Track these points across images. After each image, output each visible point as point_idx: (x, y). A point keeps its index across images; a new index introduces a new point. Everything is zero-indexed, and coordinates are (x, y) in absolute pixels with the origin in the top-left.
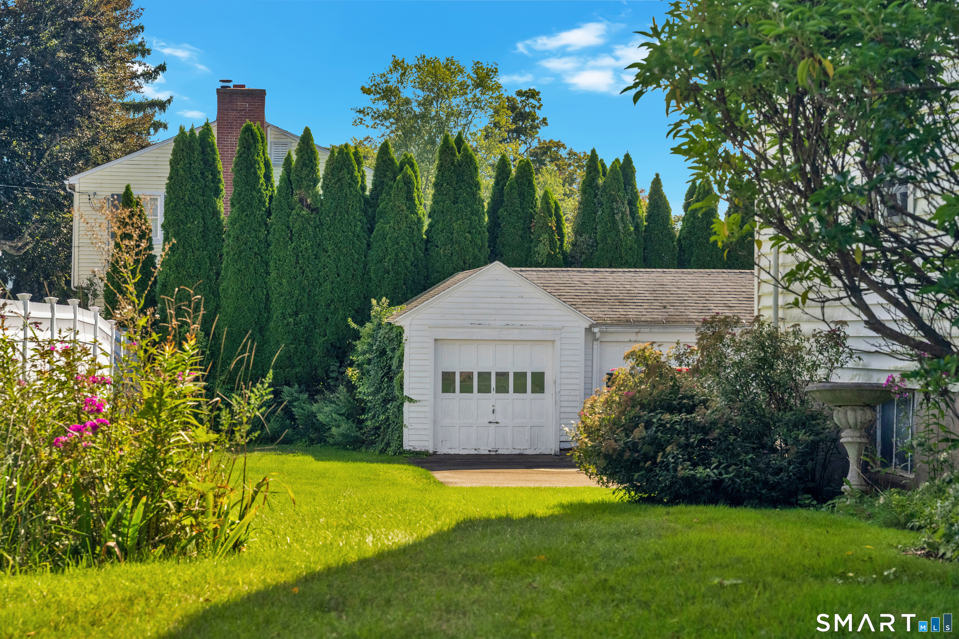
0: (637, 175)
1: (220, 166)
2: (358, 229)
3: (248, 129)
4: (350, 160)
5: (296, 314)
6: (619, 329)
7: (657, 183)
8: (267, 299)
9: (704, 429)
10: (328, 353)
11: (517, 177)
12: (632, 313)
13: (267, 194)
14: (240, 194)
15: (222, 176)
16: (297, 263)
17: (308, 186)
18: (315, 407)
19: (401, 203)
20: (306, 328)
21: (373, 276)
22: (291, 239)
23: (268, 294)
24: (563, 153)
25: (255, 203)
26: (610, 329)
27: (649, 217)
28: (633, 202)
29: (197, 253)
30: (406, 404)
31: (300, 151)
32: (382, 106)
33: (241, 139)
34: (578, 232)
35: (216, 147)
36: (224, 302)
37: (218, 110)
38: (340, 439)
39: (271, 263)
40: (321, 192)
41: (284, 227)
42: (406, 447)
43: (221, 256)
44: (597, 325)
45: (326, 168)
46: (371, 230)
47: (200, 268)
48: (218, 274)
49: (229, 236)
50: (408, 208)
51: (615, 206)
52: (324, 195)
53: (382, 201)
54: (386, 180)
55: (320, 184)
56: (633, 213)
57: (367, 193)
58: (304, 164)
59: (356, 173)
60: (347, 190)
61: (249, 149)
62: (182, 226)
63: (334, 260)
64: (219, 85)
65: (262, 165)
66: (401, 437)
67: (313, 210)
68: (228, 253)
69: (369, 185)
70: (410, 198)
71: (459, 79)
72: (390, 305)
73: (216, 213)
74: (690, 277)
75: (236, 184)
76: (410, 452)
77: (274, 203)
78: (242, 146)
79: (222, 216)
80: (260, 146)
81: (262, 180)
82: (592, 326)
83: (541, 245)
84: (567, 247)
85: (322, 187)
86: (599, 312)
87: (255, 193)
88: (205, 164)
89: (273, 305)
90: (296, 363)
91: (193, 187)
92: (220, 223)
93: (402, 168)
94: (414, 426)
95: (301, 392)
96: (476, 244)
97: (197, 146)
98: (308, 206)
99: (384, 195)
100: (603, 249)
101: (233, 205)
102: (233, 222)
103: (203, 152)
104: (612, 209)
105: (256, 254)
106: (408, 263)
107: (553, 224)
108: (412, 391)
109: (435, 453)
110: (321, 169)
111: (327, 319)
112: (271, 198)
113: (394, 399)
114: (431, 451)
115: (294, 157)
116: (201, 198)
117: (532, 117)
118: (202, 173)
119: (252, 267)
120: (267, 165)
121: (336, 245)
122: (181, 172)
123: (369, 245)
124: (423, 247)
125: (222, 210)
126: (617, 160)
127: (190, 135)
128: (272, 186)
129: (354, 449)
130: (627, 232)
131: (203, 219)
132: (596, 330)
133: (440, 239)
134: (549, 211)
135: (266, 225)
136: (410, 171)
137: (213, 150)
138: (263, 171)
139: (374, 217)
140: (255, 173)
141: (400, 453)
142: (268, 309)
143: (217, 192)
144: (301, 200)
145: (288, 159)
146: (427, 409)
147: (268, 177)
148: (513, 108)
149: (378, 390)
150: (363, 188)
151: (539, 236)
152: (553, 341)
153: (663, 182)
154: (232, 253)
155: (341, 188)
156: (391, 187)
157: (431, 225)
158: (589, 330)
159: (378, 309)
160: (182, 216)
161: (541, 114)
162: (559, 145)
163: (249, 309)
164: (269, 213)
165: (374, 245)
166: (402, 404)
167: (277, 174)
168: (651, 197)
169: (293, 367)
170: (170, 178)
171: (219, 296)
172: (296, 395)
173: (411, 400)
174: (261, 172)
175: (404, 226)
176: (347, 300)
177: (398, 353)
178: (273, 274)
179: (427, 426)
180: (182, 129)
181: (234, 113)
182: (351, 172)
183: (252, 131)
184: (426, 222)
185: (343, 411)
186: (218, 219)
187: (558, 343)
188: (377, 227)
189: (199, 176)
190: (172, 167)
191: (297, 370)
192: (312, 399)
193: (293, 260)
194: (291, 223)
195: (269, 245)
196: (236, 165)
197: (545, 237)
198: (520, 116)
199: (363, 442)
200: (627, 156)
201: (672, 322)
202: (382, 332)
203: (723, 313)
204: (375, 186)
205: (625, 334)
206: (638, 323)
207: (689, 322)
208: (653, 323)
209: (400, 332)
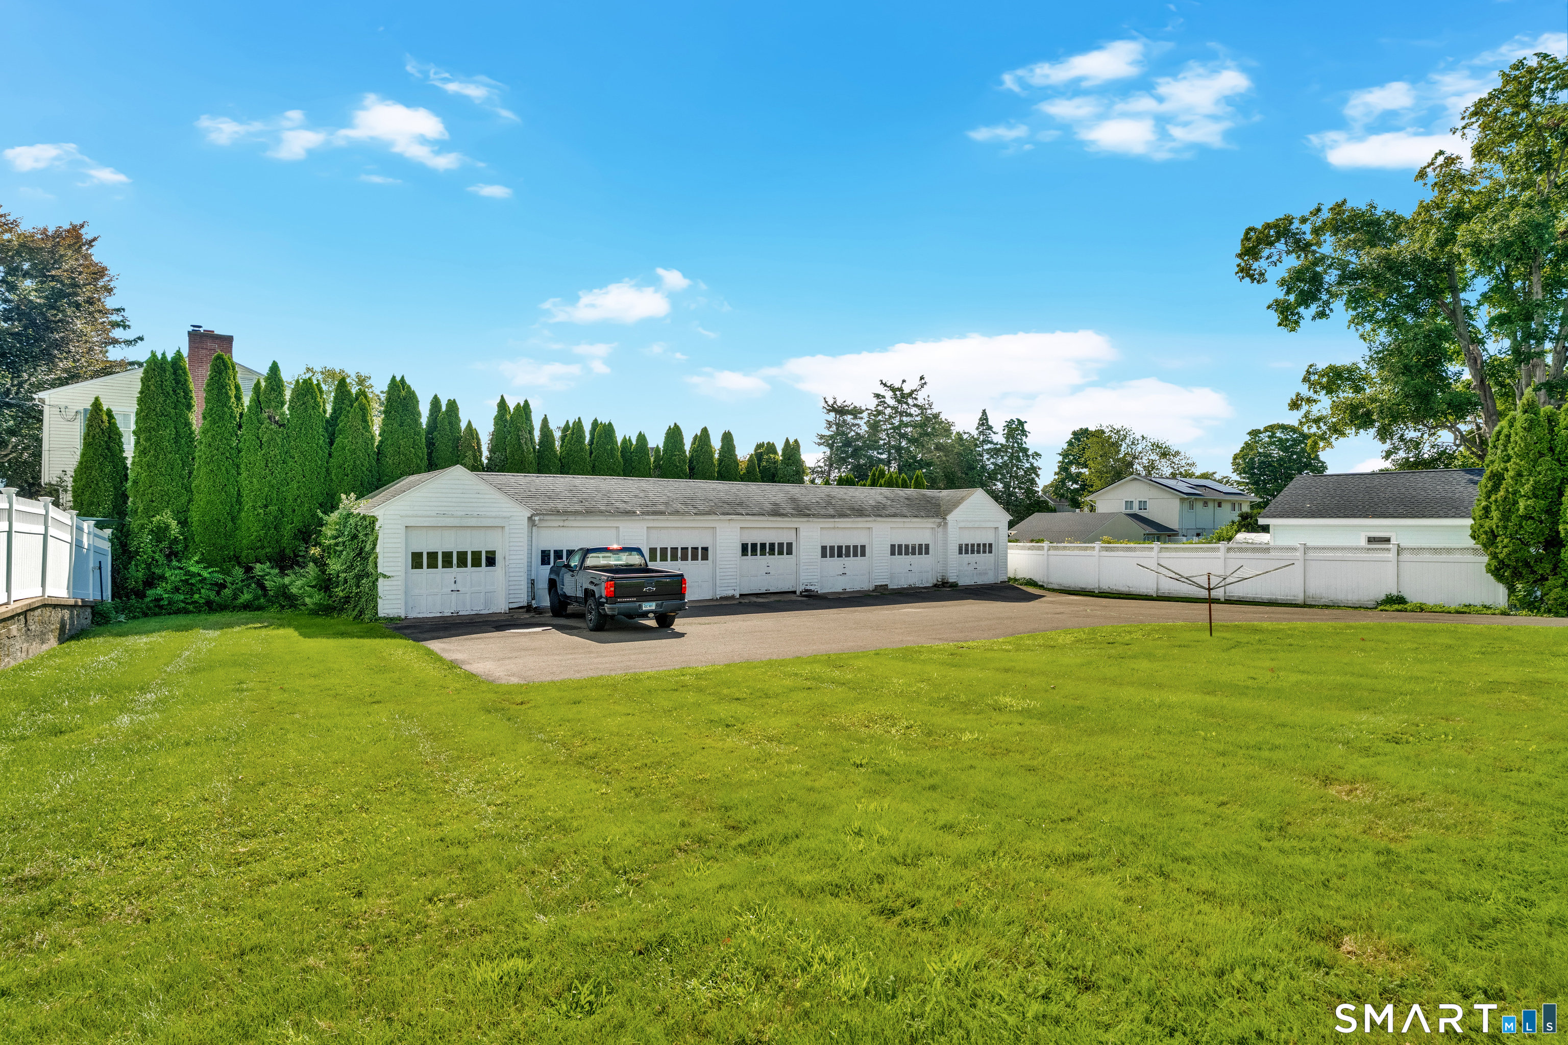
0: (533, 414)
1: (192, 386)
2: (321, 442)
3: (219, 357)
4: (313, 389)
5: (266, 506)
6: (553, 518)
7: (545, 421)
8: (239, 495)
10: (295, 537)
11: (447, 411)
12: (560, 507)
13: (237, 412)
14: (211, 410)
15: (194, 395)
16: (267, 466)
17: (277, 407)
18: (287, 580)
19: (357, 424)
20: (276, 518)
21: (334, 478)
22: (260, 447)
23: (239, 490)
25: (227, 417)
26: (546, 518)
27: (541, 443)
28: (531, 432)
29: (170, 456)
30: (381, 580)
31: (268, 379)
33: (212, 365)
34: (491, 451)
35: (187, 370)
36: (196, 497)
37: (190, 347)
38: (312, 607)
39: (242, 466)
40: (287, 412)
41: (254, 438)
42: (381, 613)
43: (193, 459)
44: (537, 514)
45: (292, 393)
46: (331, 443)
47: (172, 469)
48: (190, 473)
49: (201, 443)
50: (364, 428)
51: (520, 433)
52: (291, 415)
53: (341, 421)
54: (344, 406)
55: (286, 406)
56: (532, 439)
57: (328, 415)
58: (273, 389)
59: (319, 399)
60: (310, 411)
61: (220, 374)
62: (153, 433)
63: (301, 465)
64: (191, 329)
65: (233, 388)
66: (375, 607)
67: (280, 426)
68: (200, 457)
69: (329, 409)
70: (365, 421)
72: (357, 499)
73: (188, 424)
74: (592, 481)
75: (208, 401)
76: (385, 619)
77: (244, 418)
78: (213, 370)
79: (194, 427)
80: (230, 372)
81: (233, 400)
82: (532, 516)
83: (467, 459)
84: (485, 461)
85: (289, 409)
86: (537, 505)
87: (226, 409)
88: (177, 383)
89: (245, 499)
90: (266, 544)
91: (165, 401)
92: (192, 433)
93: (357, 399)
94: (388, 597)
95: (272, 568)
96: (418, 456)
97: (169, 367)
98: (276, 422)
99: (343, 417)
100: (512, 463)
101: (205, 418)
102: (205, 432)
103: (175, 373)
104: (518, 436)
105: (227, 458)
106: (364, 469)
107: (475, 445)
108: (386, 569)
109: (406, 618)
110: (288, 395)
111: (294, 510)
112: (241, 415)
113: (368, 575)
114: (403, 617)
115: (263, 384)
116: (173, 411)
118: (174, 391)
119: (224, 469)
120: (237, 388)
121: (302, 453)
122: (152, 387)
123: (330, 455)
124: (375, 457)
125: (194, 422)
126: (519, 404)
127: (162, 359)
128: (242, 405)
129: (326, 615)
130: (529, 452)
131: (176, 428)
132: (537, 518)
133: (389, 451)
134: (472, 435)
135: (237, 435)
136: (364, 401)
137: (185, 373)
138: (234, 392)
139: (334, 434)
140: (227, 393)
141: (376, 620)
142: (239, 502)
143: (189, 407)
144: (270, 418)
145: (258, 386)
146: (399, 583)
147: (238, 398)
149: (351, 567)
150: (325, 412)
151: (466, 452)
152: (503, 527)
153: (549, 420)
154: (204, 457)
155: (306, 410)
156: (348, 412)
157: (381, 442)
158: (530, 519)
159: (346, 502)
160: (154, 424)
163: (221, 503)
164: (240, 427)
165: (335, 454)
166: (377, 579)
167: (246, 401)
168: (542, 430)
169: (263, 547)
170: (141, 392)
171: (192, 492)
172: (268, 570)
173: (385, 576)
174: (233, 393)
175: (360, 441)
176: (312, 496)
177: (371, 538)
178: (244, 475)
179: (399, 597)
180: (153, 354)
181: (204, 351)
182: (314, 399)
183: (223, 360)
184: (378, 439)
185: (314, 583)
186: (190, 429)
187: (507, 529)
188: (337, 441)
189: (171, 392)
190: (143, 384)
191: (267, 550)
192: (282, 573)
193: (263, 465)
194: (260, 435)
195: (239, 452)
196: (208, 385)
197: (470, 453)
199: (335, 608)
200: (526, 401)
201: (590, 512)
202: (352, 521)
203: (622, 506)
204: (334, 410)
205: (556, 522)
206: (566, 513)
207: (601, 512)
208: (576, 513)
209: (373, 520)
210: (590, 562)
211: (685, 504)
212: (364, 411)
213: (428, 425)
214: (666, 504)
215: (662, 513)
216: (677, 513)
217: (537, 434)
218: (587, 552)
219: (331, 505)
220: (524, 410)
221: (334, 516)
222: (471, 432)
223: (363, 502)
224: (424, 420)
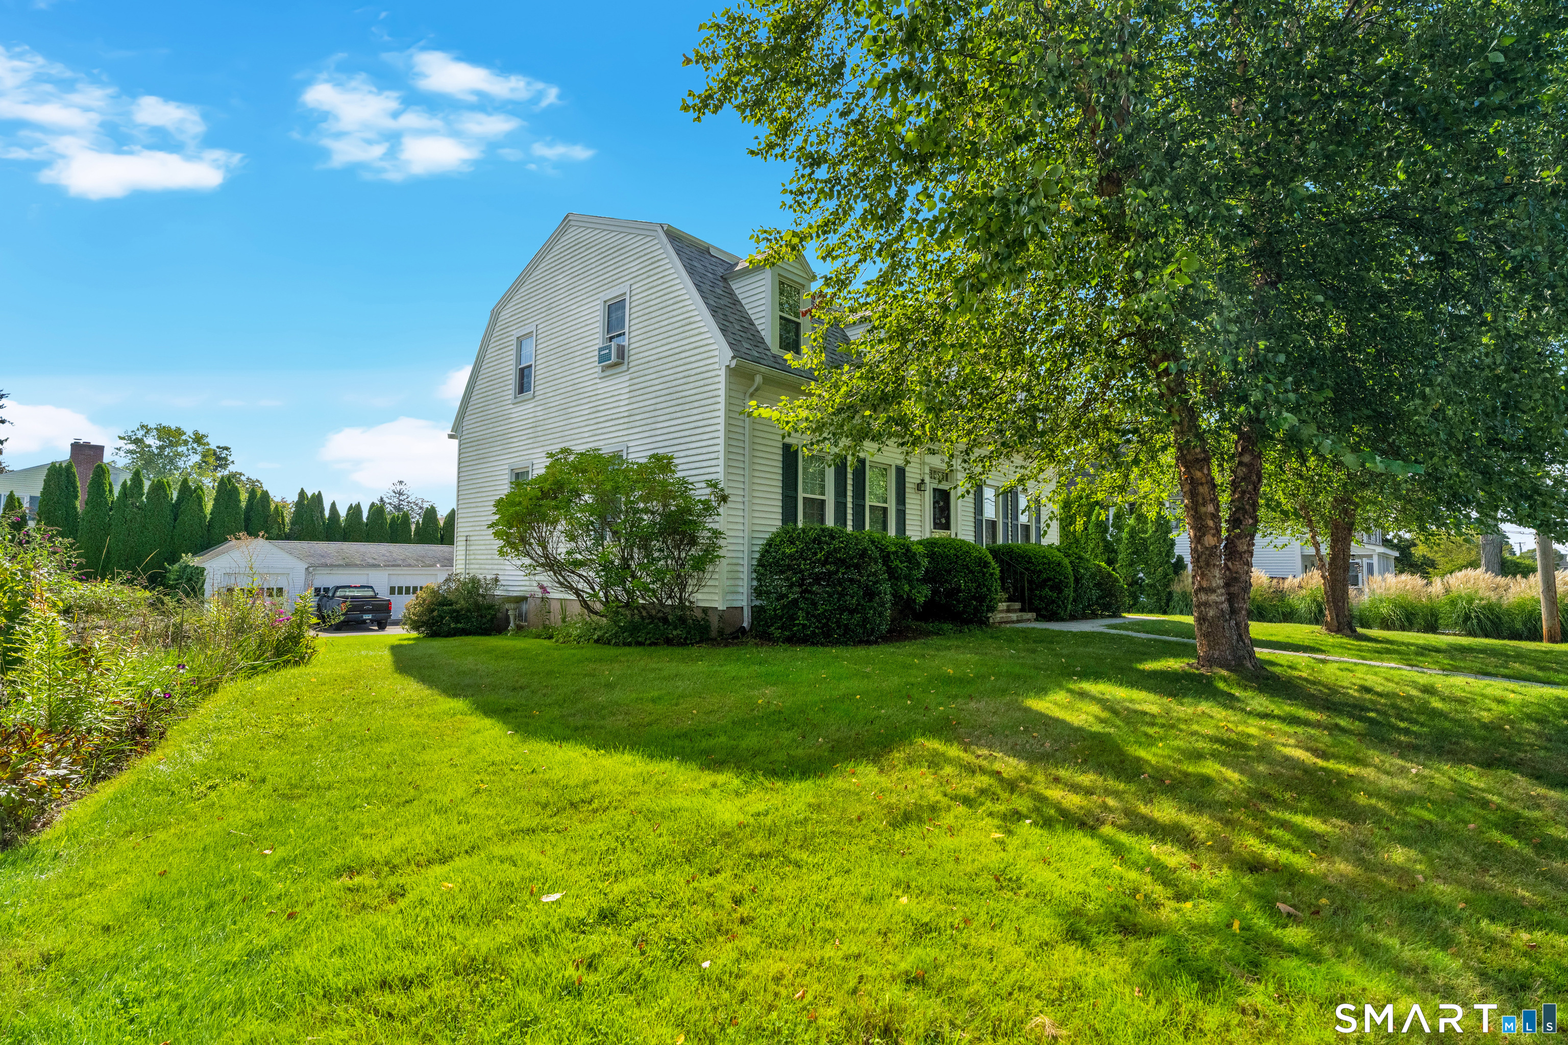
0: (324, 500)
1: (79, 485)
2: (168, 519)
3: (100, 467)
4: (164, 487)
6: (323, 568)
7: (333, 505)
9: (458, 612)
11: (261, 498)
12: (329, 562)
13: (110, 500)
14: (91, 499)
15: (79, 490)
16: (129, 535)
17: (137, 497)
19: (195, 507)
21: (176, 542)
22: (125, 523)
24: (243, 478)
25: (102, 504)
26: (318, 568)
27: (330, 518)
28: (322, 512)
31: (132, 481)
32: (132, 447)
33: (93, 470)
34: (292, 526)
35: (76, 475)
37: (72, 455)
40: (145, 500)
41: (121, 517)
43: (77, 530)
44: (312, 567)
45: (149, 489)
46: (176, 520)
49: (83, 520)
50: (199, 510)
51: (314, 513)
52: (147, 502)
53: (184, 505)
54: (186, 496)
55: (144, 497)
56: (322, 517)
57: (174, 501)
58: (135, 487)
59: (168, 492)
60: (161, 499)
61: (99, 476)
62: (51, 514)
63: (153, 534)
64: (72, 441)
65: (107, 485)
67: (140, 509)
68: (82, 529)
69: (175, 496)
70: (200, 505)
71: (184, 437)
72: (193, 555)
73: (75, 508)
75: (89, 494)
77: (114, 504)
78: (94, 473)
79: (78, 510)
80: (106, 474)
81: (107, 493)
82: (309, 567)
83: (273, 529)
84: (287, 533)
85: (146, 498)
86: (311, 560)
87: (101, 499)
88: (68, 483)
91: (60, 494)
92: (77, 513)
93: (195, 492)
96: (238, 528)
97: (63, 472)
98: (136, 507)
99: (185, 503)
100: (305, 534)
101: (86, 504)
102: (86, 513)
103: (67, 477)
104: (312, 514)
105: (101, 530)
106: (198, 536)
107: (280, 519)
110: (146, 489)
112: (112, 502)
115: (129, 483)
116: (64, 499)
117: (225, 459)
118: (66, 487)
120: (110, 485)
121: (154, 526)
123: (174, 527)
124: (206, 529)
125: (79, 507)
126: (314, 494)
127: (59, 467)
128: (113, 496)
130: (319, 527)
131: (66, 510)
132: (311, 569)
133: (217, 524)
134: (279, 514)
135: (109, 515)
136: (200, 493)
137: (74, 476)
139: (178, 513)
140: (102, 489)
143: (76, 497)
144: (132, 504)
145: (125, 483)
147: (111, 491)
148: (215, 454)
150: (172, 499)
151: (273, 525)
152: (289, 574)
153: (337, 504)
154: (85, 528)
155: (158, 499)
156: (189, 499)
157: (211, 518)
158: (307, 569)
159: (185, 557)
160: (52, 509)
161: (230, 459)
162: (241, 474)
164: (111, 510)
165: (178, 527)
167: (117, 490)
170: (44, 488)
174: (107, 488)
175: (196, 518)
177: (201, 581)
180: (52, 463)
181: (83, 457)
182: (165, 491)
183: (102, 468)
184: (209, 517)
186: (76, 511)
187: (291, 575)
188: (180, 518)
189: (64, 488)
190: (45, 482)
193: (126, 534)
194: (125, 515)
195: (110, 524)
196: (90, 484)
197: (276, 526)
198: (219, 458)
200: (320, 492)
201: (348, 565)
202: (188, 570)
203: (371, 561)
204: (178, 498)
205: (327, 571)
206: (332, 566)
207: (356, 565)
208: (339, 566)
209: (203, 570)
210: (338, 594)
211: (417, 560)
212: (200, 499)
213: (247, 506)
214: (404, 560)
215: (399, 566)
216: (410, 565)
217: (327, 513)
218: (338, 588)
219: (174, 559)
220: (318, 498)
221: (176, 566)
222: (278, 512)
223: (197, 559)
224: (243, 504)
